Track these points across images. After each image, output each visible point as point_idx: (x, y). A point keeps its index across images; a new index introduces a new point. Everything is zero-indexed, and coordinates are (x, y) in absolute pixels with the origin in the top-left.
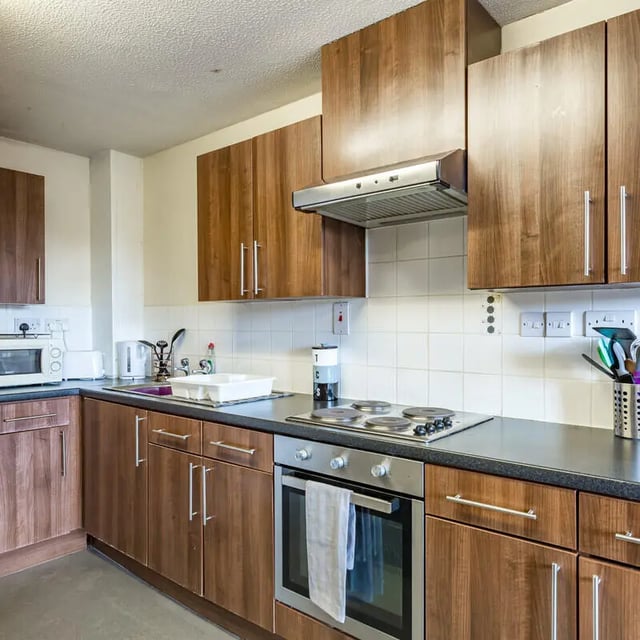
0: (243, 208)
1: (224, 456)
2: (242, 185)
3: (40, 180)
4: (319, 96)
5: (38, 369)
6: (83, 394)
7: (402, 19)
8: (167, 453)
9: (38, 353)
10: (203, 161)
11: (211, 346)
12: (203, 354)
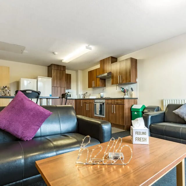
0: (93, 77)
1: (90, 103)
2: (93, 75)
3: (71, 74)
4: (100, 65)
5: (70, 97)
6: (75, 99)
7: (106, 58)
8: (85, 104)
9: (70, 95)
10: (89, 72)
11: (90, 94)
12: (89, 95)
